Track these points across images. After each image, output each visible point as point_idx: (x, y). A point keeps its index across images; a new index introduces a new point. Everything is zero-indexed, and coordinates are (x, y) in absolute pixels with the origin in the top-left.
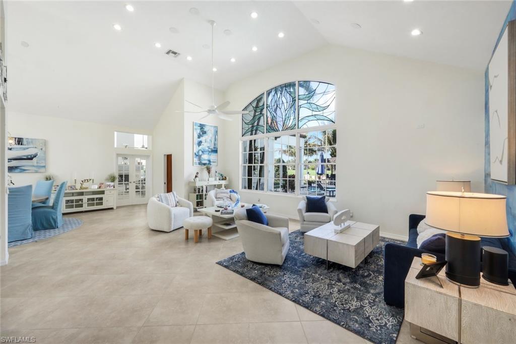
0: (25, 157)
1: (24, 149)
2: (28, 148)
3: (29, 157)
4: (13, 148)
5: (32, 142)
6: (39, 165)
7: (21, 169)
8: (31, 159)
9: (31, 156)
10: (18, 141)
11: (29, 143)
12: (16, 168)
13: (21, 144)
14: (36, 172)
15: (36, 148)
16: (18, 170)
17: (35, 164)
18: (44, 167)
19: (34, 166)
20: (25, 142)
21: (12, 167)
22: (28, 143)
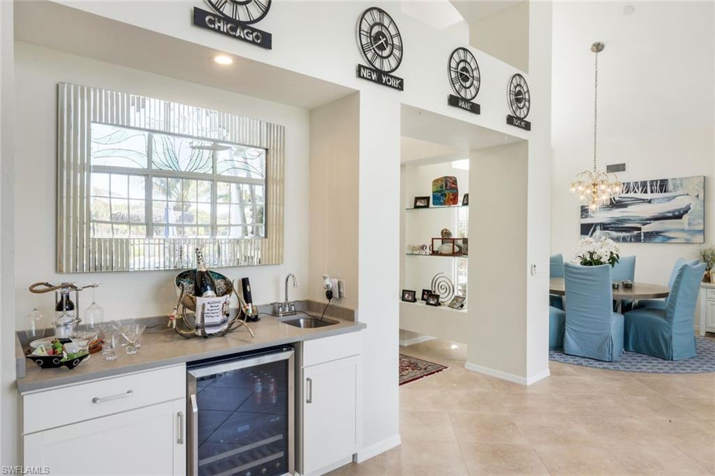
0: (670, 215)
1: (670, 199)
2: (674, 197)
3: (677, 213)
4: (654, 199)
5: (681, 185)
6: (692, 228)
7: (664, 236)
8: (680, 217)
9: (679, 210)
10: (660, 186)
11: (678, 187)
12: (657, 234)
13: (665, 191)
14: (688, 242)
15: (687, 195)
16: (660, 237)
17: (686, 227)
18: (703, 232)
19: (683, 231)
20: (670, 187)
21: (652, 232)
22: (676, 187)
